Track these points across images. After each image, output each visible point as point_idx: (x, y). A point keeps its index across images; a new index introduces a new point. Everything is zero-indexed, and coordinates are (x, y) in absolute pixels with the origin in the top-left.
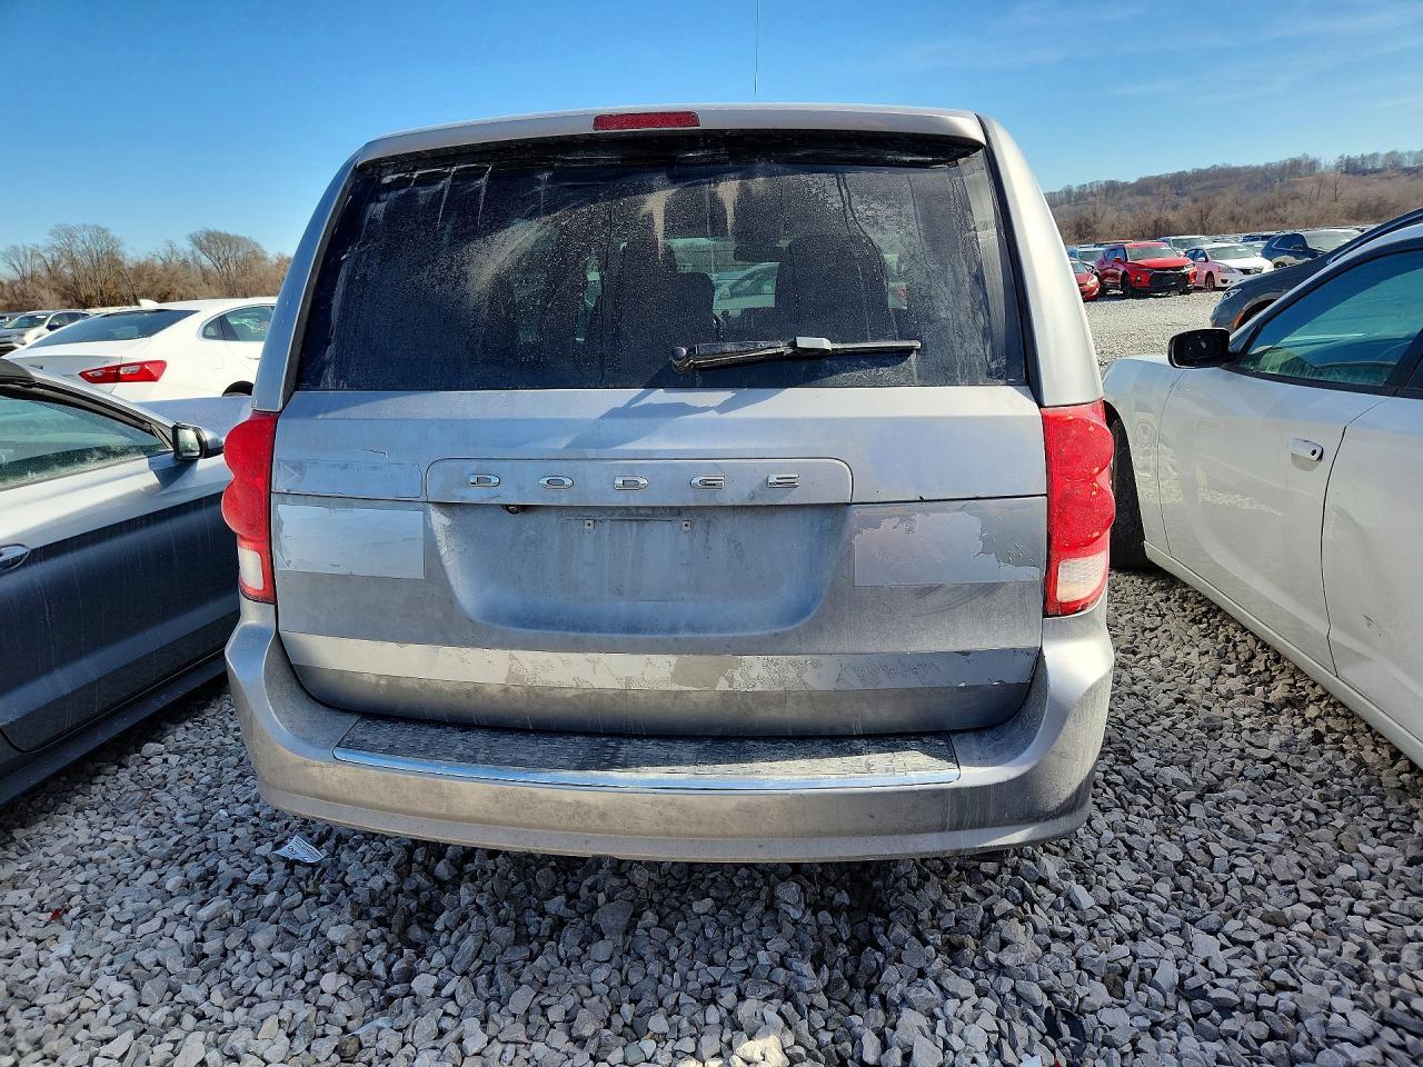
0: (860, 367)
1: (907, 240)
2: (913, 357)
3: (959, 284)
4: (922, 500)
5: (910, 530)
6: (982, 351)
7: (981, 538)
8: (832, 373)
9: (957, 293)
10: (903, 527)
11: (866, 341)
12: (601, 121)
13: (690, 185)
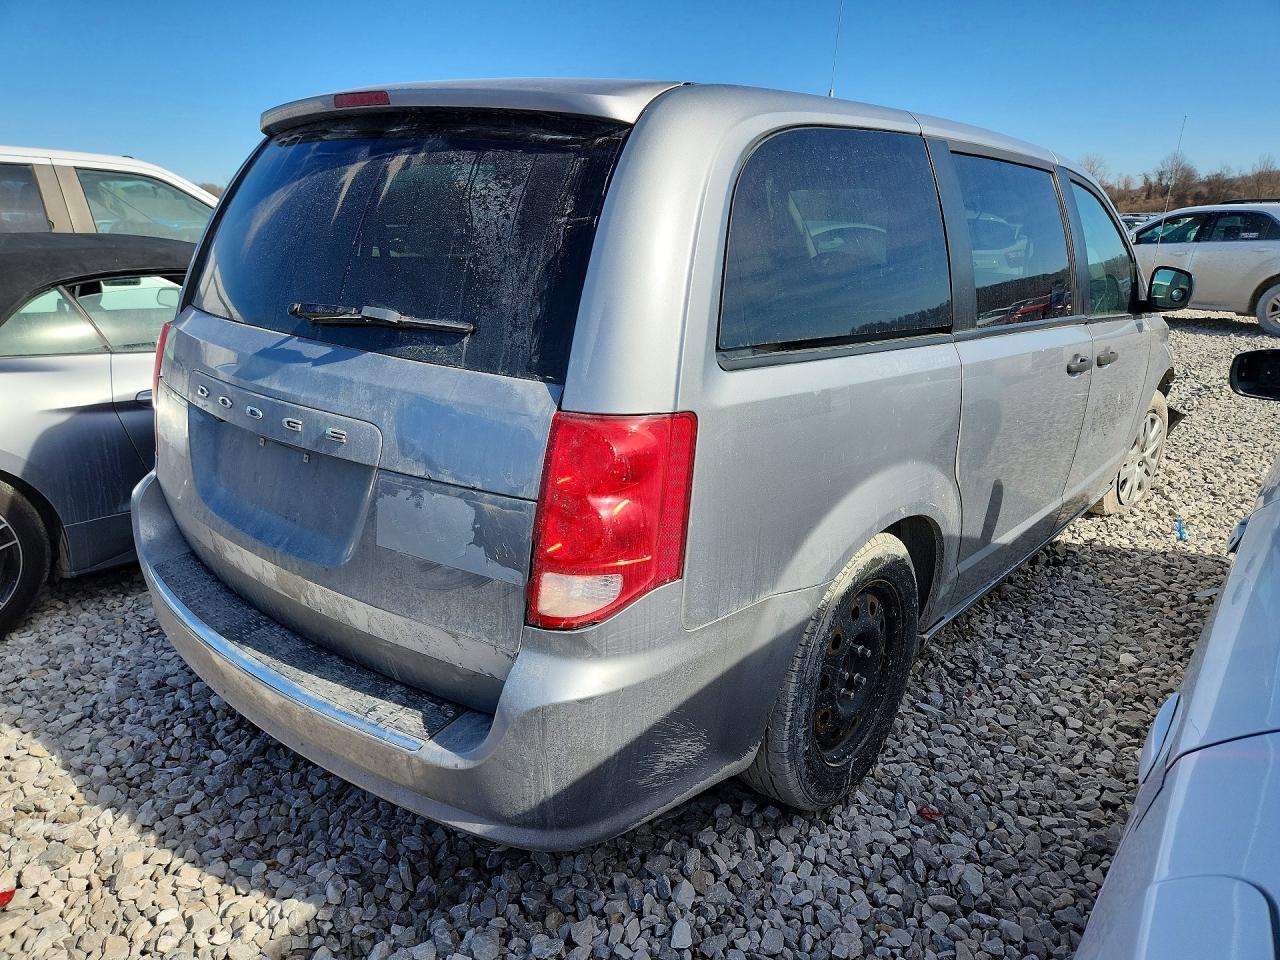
0: (422, 342)
1: (502, 220)
2: (466, 340)
3: (531, 269)
4: (430, 480)
5: (418, 505)
6: (528, 342)
7: (474, 529)
8: (402, 343)
9: (524, 280)
10: (413, 500)
11: (432, 317)
12: (339, 98)
13: (378, 158)
